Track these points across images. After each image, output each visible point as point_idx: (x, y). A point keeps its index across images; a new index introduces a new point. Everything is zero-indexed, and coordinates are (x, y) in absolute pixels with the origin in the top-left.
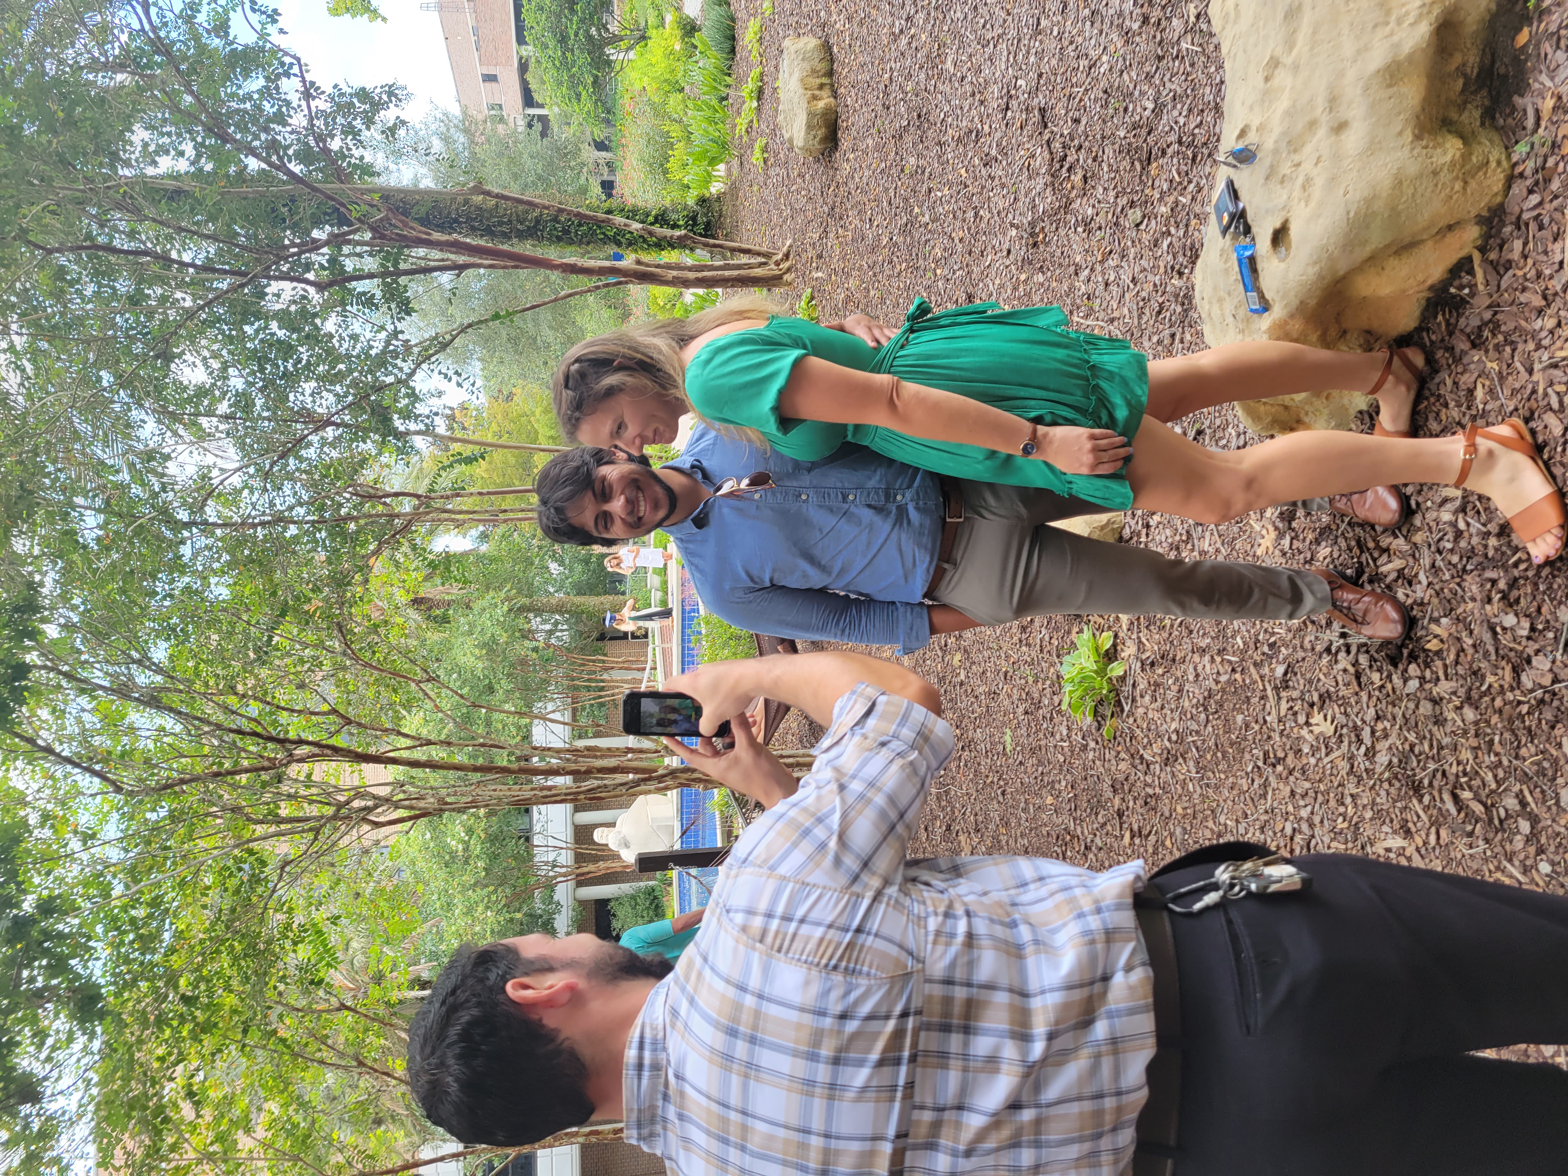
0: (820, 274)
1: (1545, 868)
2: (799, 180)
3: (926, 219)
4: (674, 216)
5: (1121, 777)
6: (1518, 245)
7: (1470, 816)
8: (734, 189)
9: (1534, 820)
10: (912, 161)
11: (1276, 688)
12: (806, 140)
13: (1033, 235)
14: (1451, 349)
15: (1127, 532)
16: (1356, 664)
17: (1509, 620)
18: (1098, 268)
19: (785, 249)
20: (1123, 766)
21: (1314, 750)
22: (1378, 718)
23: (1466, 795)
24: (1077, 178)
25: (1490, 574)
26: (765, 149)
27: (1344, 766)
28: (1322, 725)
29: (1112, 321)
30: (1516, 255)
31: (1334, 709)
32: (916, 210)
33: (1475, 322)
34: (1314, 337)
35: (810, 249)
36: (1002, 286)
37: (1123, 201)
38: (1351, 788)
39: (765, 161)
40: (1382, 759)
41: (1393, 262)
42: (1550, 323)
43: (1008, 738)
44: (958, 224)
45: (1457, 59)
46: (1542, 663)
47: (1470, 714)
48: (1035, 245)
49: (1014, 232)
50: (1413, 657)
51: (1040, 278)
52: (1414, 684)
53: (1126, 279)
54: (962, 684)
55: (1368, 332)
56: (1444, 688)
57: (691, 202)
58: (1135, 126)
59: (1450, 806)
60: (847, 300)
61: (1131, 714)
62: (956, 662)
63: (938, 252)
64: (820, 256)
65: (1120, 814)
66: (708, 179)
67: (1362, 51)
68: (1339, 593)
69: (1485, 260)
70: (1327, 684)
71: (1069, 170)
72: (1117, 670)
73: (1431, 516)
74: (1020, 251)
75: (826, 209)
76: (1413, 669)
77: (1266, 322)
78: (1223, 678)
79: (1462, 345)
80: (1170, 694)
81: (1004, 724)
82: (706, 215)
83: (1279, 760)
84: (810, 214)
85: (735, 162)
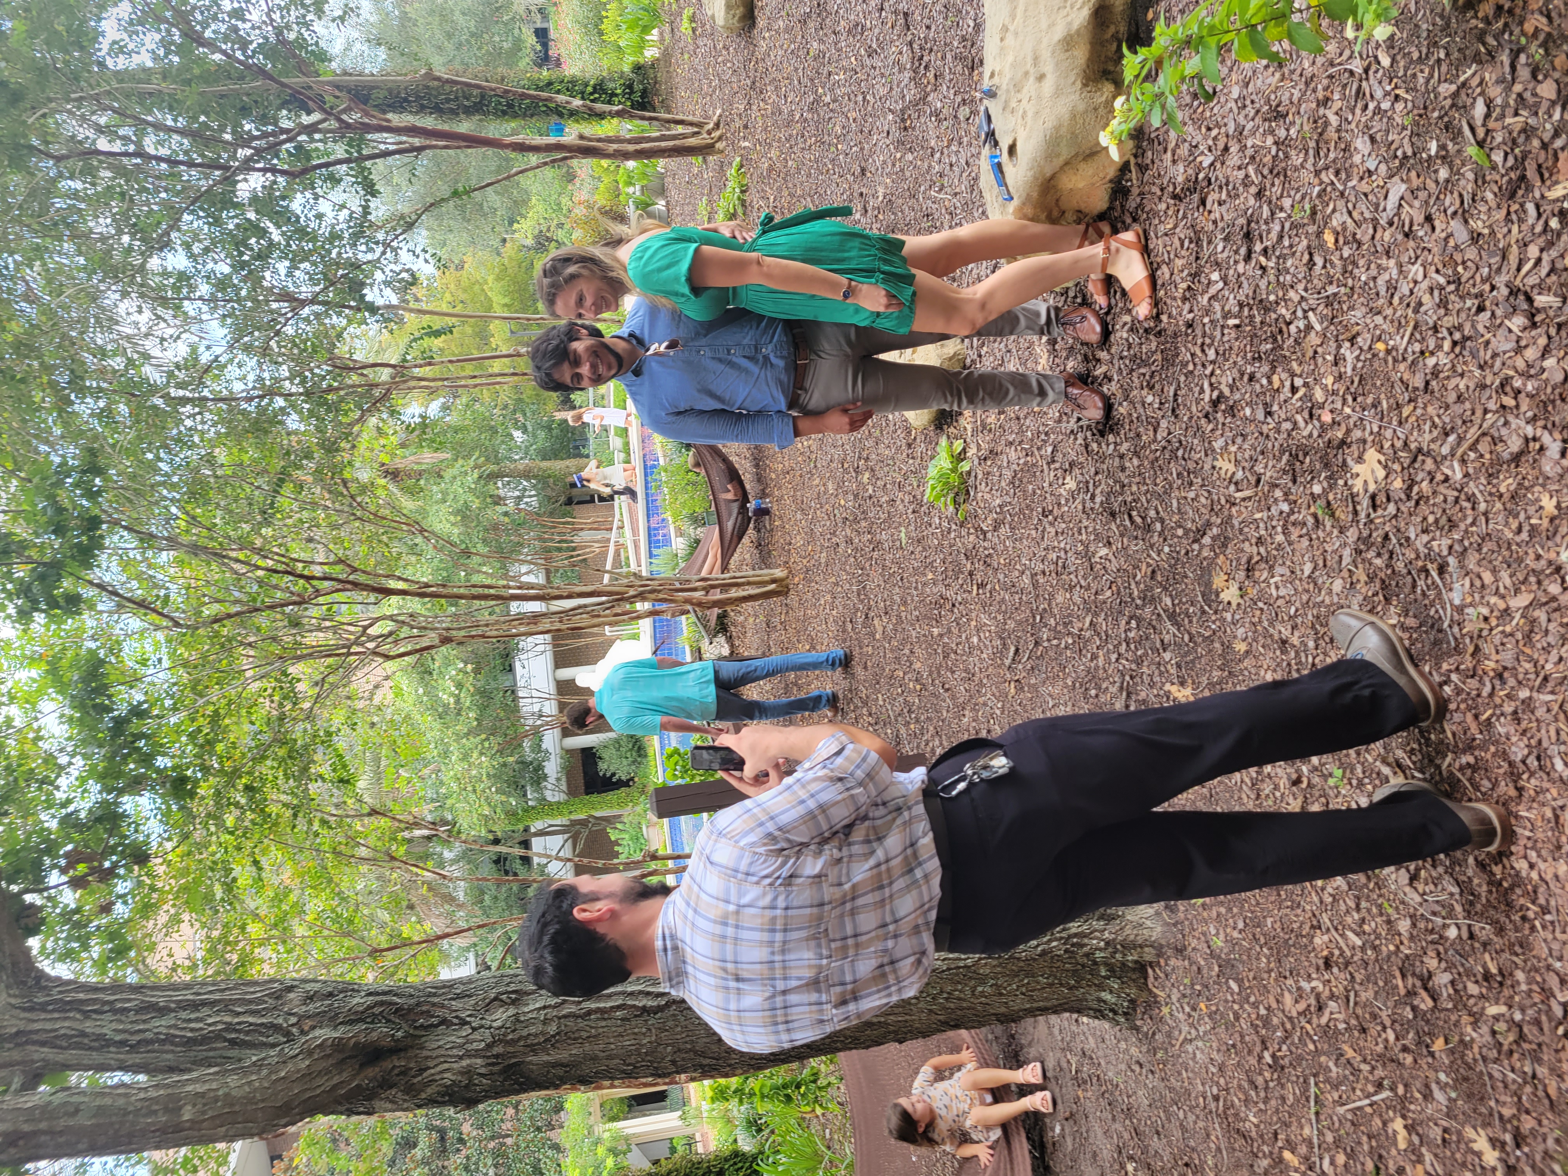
0: (747, 144)
1: (1167, 549)
2: (724, 52)
3: (827, 99)
4: (611, 85)
5: (970, 546)
6: (1150, 153)
7: (1137, 527)
8: (667, 55)
9: (1162, 521)
10: (815, 44)
11: (1048, 464)
12: (727, 20)
13: (903, 120)
14: (1124, 222)
15: (968, 361)
16: (1085, 439)
17: (1150, 399)
18: (945, 151)
19: (715, 118)
20: (972, 537)
21: (1067, 500)
22: (1097, 473)
23: (1134, 513)
24: (931, 75)
25: (1142, 370)
26: (692, 19)
27: (1080, 507)
28: (1071, 484)
29: (956, 194)
30: (1149, 161)
31: (1076, 471)
32: (820, 90)
33: (1134, 205)
34: (1043, 216)
35: (737, 119)
36: (884, 162)
37: (959, 99)
38: (1085, 523)
39: (694, 30)
40: (1098, 500)
41: (1082, 166)
42: (1163, 206)
43: (903, 535)
44: (852, 105)
45: (1112, 30)
46: (1164, 424)
47: (1136, 462)
48: (905, 129)
49: (891, 117)
50: (1111, 430)
51: (909, 157)
52: (1112, 447)
53: (963, 162)
54: (870, 497)
55: (1080, 211)
56: (1124, 448)
57: (627, 68)
58: (964, 39)
59: (1128, 523)
60: (770, 169)
61: (975, 498)
62: (865, 480)
63: (838, 129)
64: (746, 127)
65: (971, 574)
66: (641, 46)
67: (1050, 26)
68: (1070, 389)
69: (1137, 164)
70: (1072, 456)
71: (926, 67)
72: (965, 466)
73: (1118, 335)
74: (896, 134)
75: (748, 82)
76: (1111, 438)
77: (1012, 206)
78: (1022, 461)
79: (1129, 220)
80: (996, 478)
81: (900, 524)
82: (642, 82)
83: (1051, 512)
84: (736, 89)
85: (667, 28)
